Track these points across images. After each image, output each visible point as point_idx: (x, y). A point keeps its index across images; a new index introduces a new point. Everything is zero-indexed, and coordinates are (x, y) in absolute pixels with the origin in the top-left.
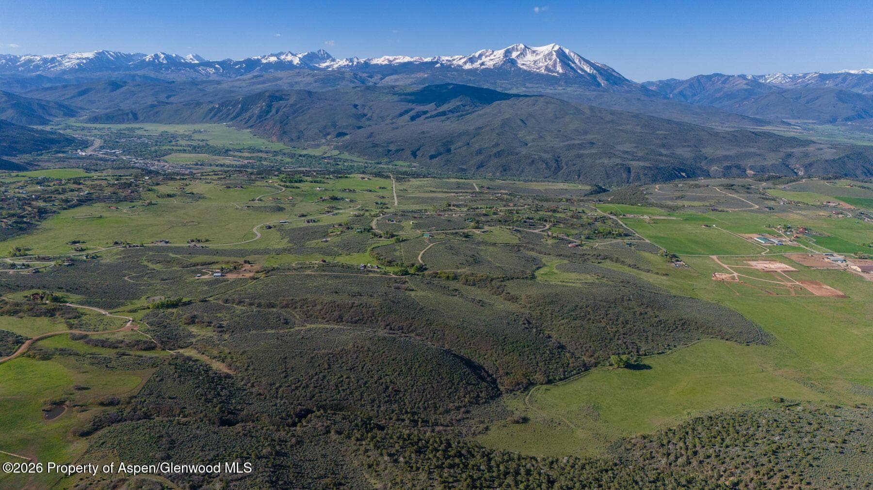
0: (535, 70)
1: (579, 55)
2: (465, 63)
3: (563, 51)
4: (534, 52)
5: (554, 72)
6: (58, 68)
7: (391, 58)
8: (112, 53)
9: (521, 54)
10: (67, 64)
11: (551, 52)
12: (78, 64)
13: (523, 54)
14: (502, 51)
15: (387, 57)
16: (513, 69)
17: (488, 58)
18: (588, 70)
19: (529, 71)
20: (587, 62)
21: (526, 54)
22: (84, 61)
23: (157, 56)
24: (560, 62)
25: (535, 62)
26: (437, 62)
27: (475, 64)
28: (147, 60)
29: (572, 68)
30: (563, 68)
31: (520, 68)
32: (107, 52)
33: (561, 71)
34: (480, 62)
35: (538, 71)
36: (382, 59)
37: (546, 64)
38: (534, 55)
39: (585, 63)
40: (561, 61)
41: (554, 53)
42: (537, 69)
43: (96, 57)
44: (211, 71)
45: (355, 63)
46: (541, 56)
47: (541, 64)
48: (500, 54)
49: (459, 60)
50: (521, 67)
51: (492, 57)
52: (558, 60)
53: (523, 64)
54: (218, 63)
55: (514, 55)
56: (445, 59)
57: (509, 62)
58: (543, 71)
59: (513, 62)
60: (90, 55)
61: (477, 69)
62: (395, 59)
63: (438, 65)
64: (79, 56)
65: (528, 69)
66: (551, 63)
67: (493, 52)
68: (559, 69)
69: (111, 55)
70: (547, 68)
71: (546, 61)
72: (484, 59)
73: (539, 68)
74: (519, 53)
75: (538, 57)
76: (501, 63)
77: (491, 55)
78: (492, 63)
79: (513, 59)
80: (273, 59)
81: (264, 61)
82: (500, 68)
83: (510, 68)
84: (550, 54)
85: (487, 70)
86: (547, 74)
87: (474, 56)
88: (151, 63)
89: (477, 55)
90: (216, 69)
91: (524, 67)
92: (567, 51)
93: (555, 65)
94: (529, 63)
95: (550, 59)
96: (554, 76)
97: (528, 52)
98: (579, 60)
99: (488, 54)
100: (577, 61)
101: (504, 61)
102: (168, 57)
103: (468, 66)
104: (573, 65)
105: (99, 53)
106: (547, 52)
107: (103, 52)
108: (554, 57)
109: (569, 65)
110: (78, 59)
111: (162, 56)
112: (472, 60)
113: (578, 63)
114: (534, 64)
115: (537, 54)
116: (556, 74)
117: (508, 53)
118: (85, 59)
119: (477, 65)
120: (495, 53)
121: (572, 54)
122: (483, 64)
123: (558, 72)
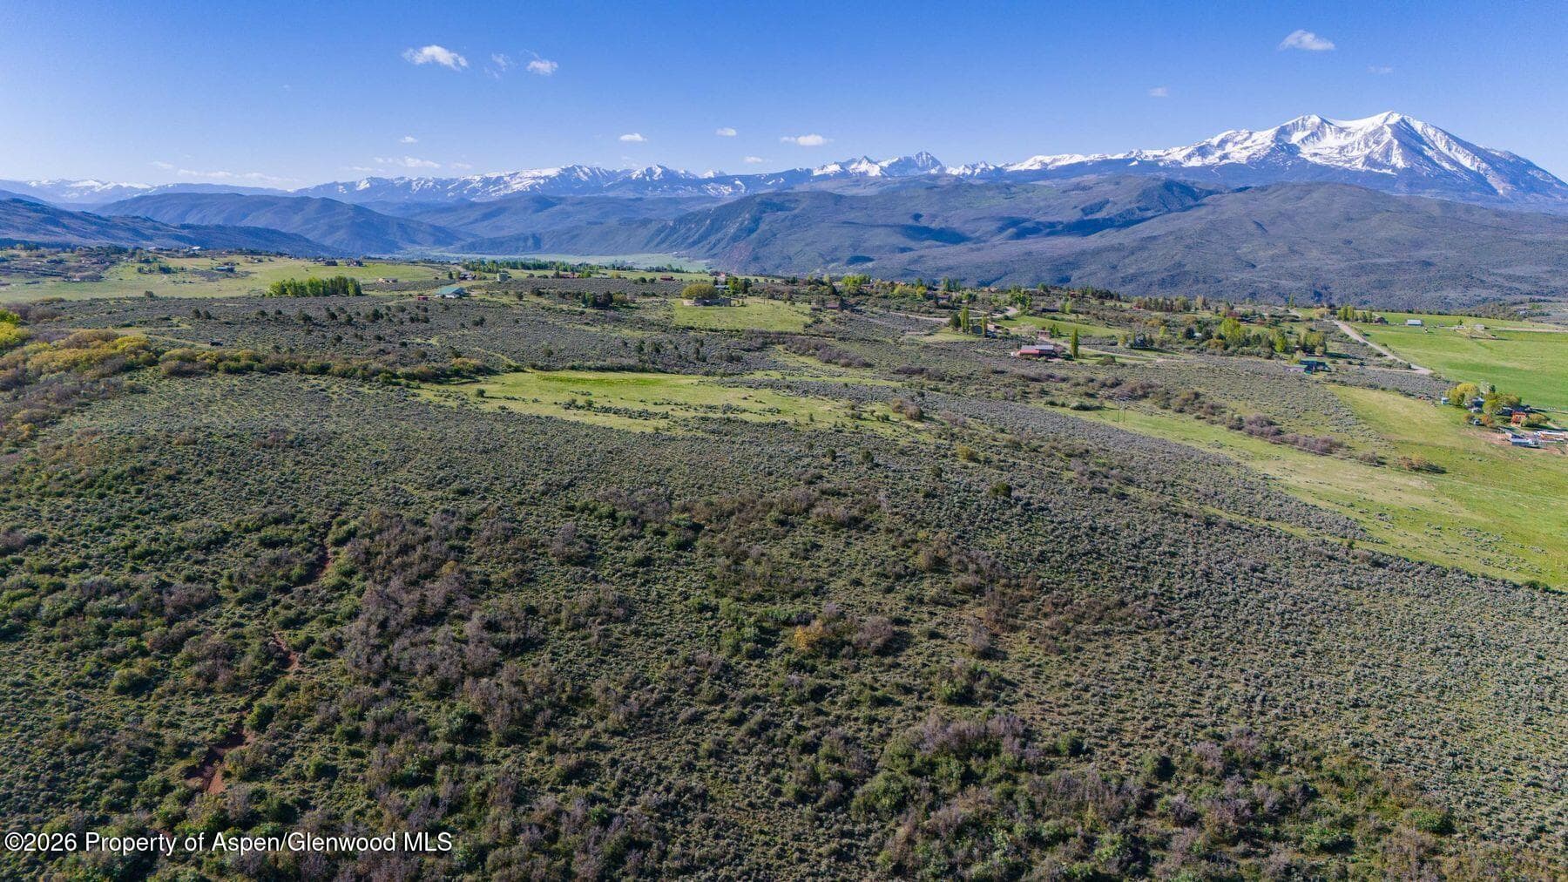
0: (1340, 164)
1: (1446, 133)
2: (1189, 157)
3: (1408, 125)
4: (1342, 130)
5: (1385, 166)
6: (502, 193)
7: (1047, 159)
8: (586, 170)
9: (1312, 134)
10: (516, 186)
11: (1382, 128)
12: (532, 186)
13: (1316, 134)
14: (1271, 132)
15: (1040, 158)
16: (1289, 163)
17: (1240, 146)
18: (1466, 162)
19: (1327, 166)
20: (1466, 145)
21: (1324, 134)
22: (542, 181)
23: (650, 171)
24: (1399, 146)
25: (1342, 148)
26: (1134, 159)
27: (1210, 157)
28: (634, 177)
29: (1429, 159)
30: (1405, 159)
31: (1306, 161)
32: (580, 167)
33: (1400, 164)
34: (1219, 153)
35: (1347, 165)
36: (1031, 161)
37: (1367, 151)
38: (1343, 135)
39: (1460, 149)
40: (1402, 144)
41: (1388, 130)
42: (1346, 162)
43: (560, 175)
44: (726, 190)
45: (978, 171)
46: (1359, 135)
47: (1355, 153)
48: (1264, 139)
49: (1178, 154)
50: (1310, 159)
51: (1248, 143)
52: (1396, 142)
53: (1316, 154)
54: (741, 178)
55: (1296, 138)
56: (1149, 154)
57: (1283, 150)
58: (1359, 166)
59: (1293, 150)
60: (552, 172)
61: (1211, 167)
62: (1055, 160)
63: (1135, 163)
64: (536, 173)
65: (1324, 162)
66: (1379, 149)
67: (1251, 134)
68: (1398, 160)
69: (585, 173)
70: (1369, 160)
71: (1367, 145)
72: (1229, 148)
73: (1350, 161)
74: (1307, 133)
75: (1350, 139)
76: (1263, 153)
77: (1245, 140)
78: (1246, 153)
79: (1295, 146)
80: (833, 168)
81: (817, 173)
82: (1263, 161)
83: (1284, 161)
84: (1379, 131)
85: (1236, 168)
86: (1368, 171)
87: (1209, 144)
88: (641, 184)
89: (1215, 141)
90: (734, 186)
91: (1317, 160)
92: (1418, 126)
93: (1387, 153)
94: (1328, 151)
95: (1377, 143)
96: (1384, 175)
97: (1328, 130)
98: (1447, 142)
99: (1239, 138)
100: (1442, 146)
101: (1273, 150)
102: (666, 172)
103: (1196, 162)
104: (1429, 153)
105: (566, 170)
106: (1371, 129)
107: (573, 168)
108: (1388, 135)
109: (1421, 153)
110: (534, 178)
111: (659, 171)
112: (1203, 151)
113: (1445, 150)
114: (1340, 153)
115: (1349, 134)
116: (1389, 172)
117: (1283, 131)
118: (544, 178)
119: (1212, 159)
120: (1255, 136)
121: (1431, 131)
122: (1225, 156)
123: (1394, 168)
